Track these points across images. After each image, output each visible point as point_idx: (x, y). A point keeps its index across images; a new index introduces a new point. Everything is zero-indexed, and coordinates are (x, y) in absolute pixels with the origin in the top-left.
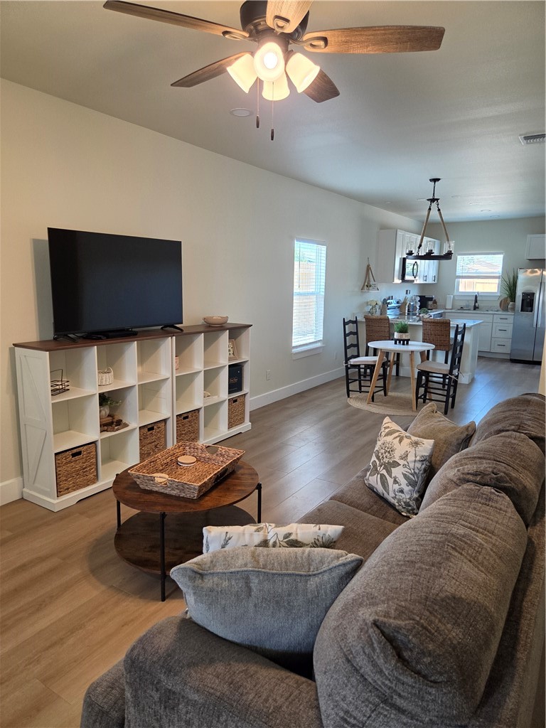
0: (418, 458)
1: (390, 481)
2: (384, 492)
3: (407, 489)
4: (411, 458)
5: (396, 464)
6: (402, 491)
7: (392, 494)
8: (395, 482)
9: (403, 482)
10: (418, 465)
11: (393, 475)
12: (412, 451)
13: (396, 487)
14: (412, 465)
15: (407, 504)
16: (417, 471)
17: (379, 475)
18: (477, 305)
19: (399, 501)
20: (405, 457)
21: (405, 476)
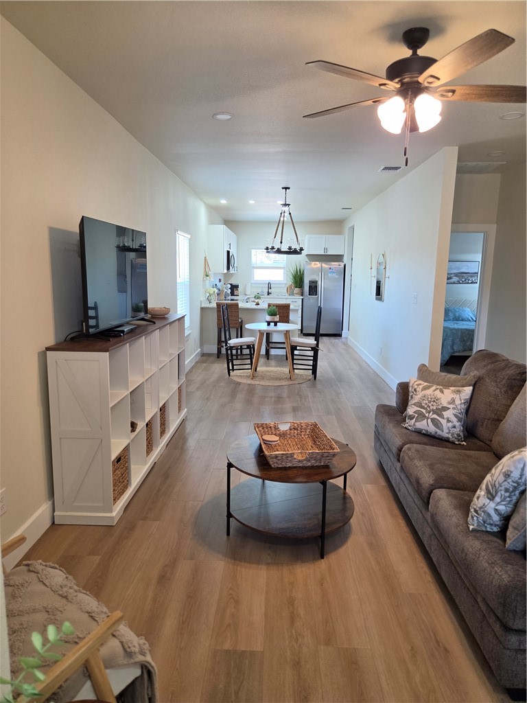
0: (463, 401)
1: (443, 422)
2: (437, 430)
3: (458, 424)
4: (458, 402)
5: (446, 409)
6: (454, 427)
7: (446, 430)
8: (449, 421)
9: (454, 420)
10: (463, 406)
11: (445, 417)
12: (457, 397)
13: (450, 425)
14: (459, 407)
15: (459, 435)
16: (462, 410)
17: (429, 420)
18: (270, 290)
19: (453, 434)
20: (453, 401)
21: (455, 415)
